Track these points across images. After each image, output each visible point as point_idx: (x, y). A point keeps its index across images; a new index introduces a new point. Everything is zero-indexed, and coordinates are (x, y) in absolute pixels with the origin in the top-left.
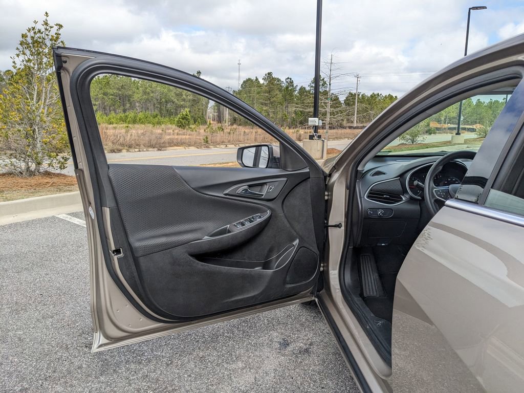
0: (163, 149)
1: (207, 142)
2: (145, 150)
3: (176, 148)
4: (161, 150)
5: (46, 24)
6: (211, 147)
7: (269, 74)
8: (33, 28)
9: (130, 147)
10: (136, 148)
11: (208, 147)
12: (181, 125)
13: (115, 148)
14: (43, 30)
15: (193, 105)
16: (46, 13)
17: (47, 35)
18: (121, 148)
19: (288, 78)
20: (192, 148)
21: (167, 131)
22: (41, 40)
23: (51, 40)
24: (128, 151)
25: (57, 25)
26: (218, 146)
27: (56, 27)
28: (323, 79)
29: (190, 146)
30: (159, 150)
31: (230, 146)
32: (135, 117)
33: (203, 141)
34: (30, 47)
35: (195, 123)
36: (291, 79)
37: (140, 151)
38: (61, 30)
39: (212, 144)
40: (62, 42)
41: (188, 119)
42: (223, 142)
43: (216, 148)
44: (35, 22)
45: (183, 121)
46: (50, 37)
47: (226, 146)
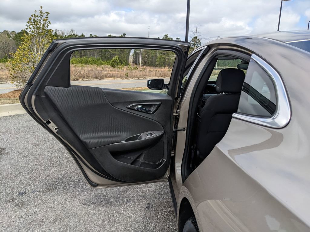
0: (102, 79)
1: (127, 76)
2: (92, 79)
3: (109, 79)
4: (101, 80)
5: (41, 12)
6: (129, 79)
7: (166, 35)
8: (35, 15)
9: (84, 77)
10: (87, 79)
11: (127, 79)
12: (113, 66)
13: (75, 78)
14: (39, 15)
15: (120, 54)
16: (41, 7)
17: (41, 18)
18: (79, 78)
19: (178, 38)
20: (119, 79)
21: (105, 69)
22: (38, 21)
23: (43, 21)
24: (82, 80)
25: (46, 13)
26: (133, 78)
27: (46, 14)
28: (198, 39)
29: (117, 78)
30: (100, 80)
31: (140, 78)
32: (87, 60)
33: (125, 75)
34: (33, 24)
35: (122, 64)
36: (179, 39)
37: (89, 80)
38: (49, 15)
39: (130, 77)
40: (49, 22)
41: (118, 62)
42: (136, 76)
43: (132, 80)
44: (36, 11)
45: (114, 63)
46: (43, 19)
47: (138, 78)
